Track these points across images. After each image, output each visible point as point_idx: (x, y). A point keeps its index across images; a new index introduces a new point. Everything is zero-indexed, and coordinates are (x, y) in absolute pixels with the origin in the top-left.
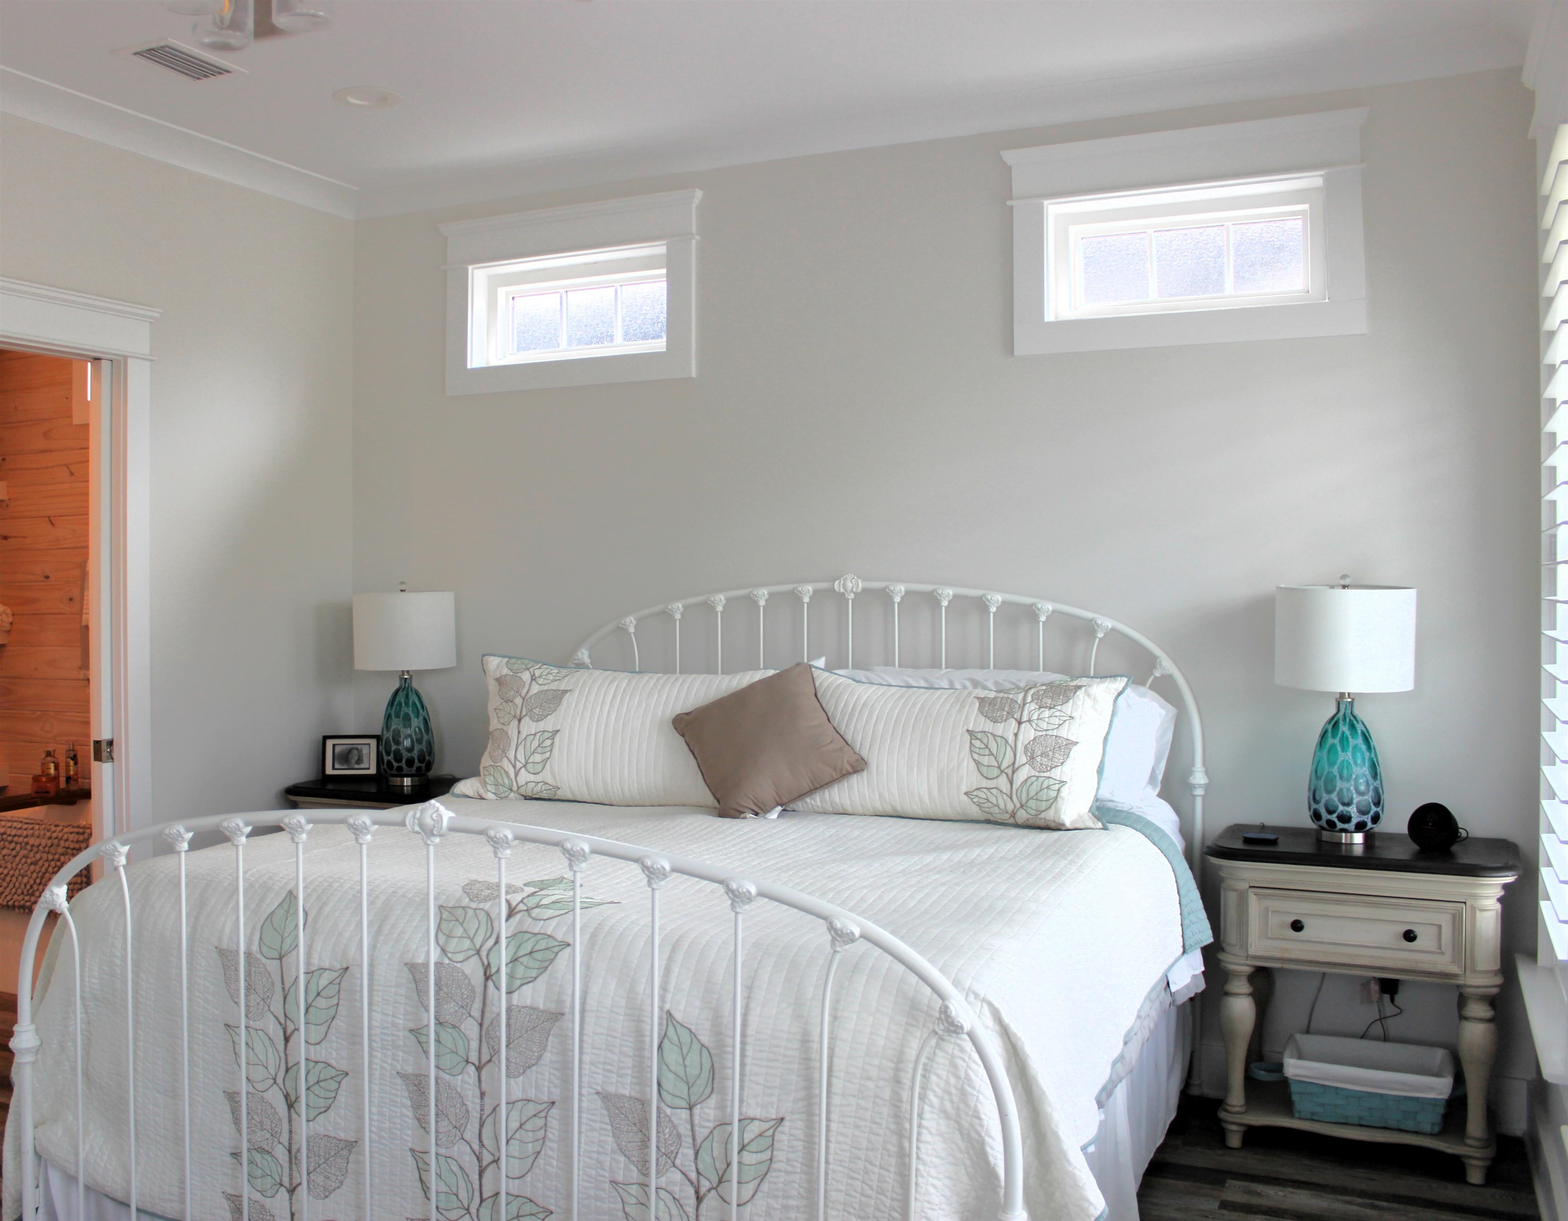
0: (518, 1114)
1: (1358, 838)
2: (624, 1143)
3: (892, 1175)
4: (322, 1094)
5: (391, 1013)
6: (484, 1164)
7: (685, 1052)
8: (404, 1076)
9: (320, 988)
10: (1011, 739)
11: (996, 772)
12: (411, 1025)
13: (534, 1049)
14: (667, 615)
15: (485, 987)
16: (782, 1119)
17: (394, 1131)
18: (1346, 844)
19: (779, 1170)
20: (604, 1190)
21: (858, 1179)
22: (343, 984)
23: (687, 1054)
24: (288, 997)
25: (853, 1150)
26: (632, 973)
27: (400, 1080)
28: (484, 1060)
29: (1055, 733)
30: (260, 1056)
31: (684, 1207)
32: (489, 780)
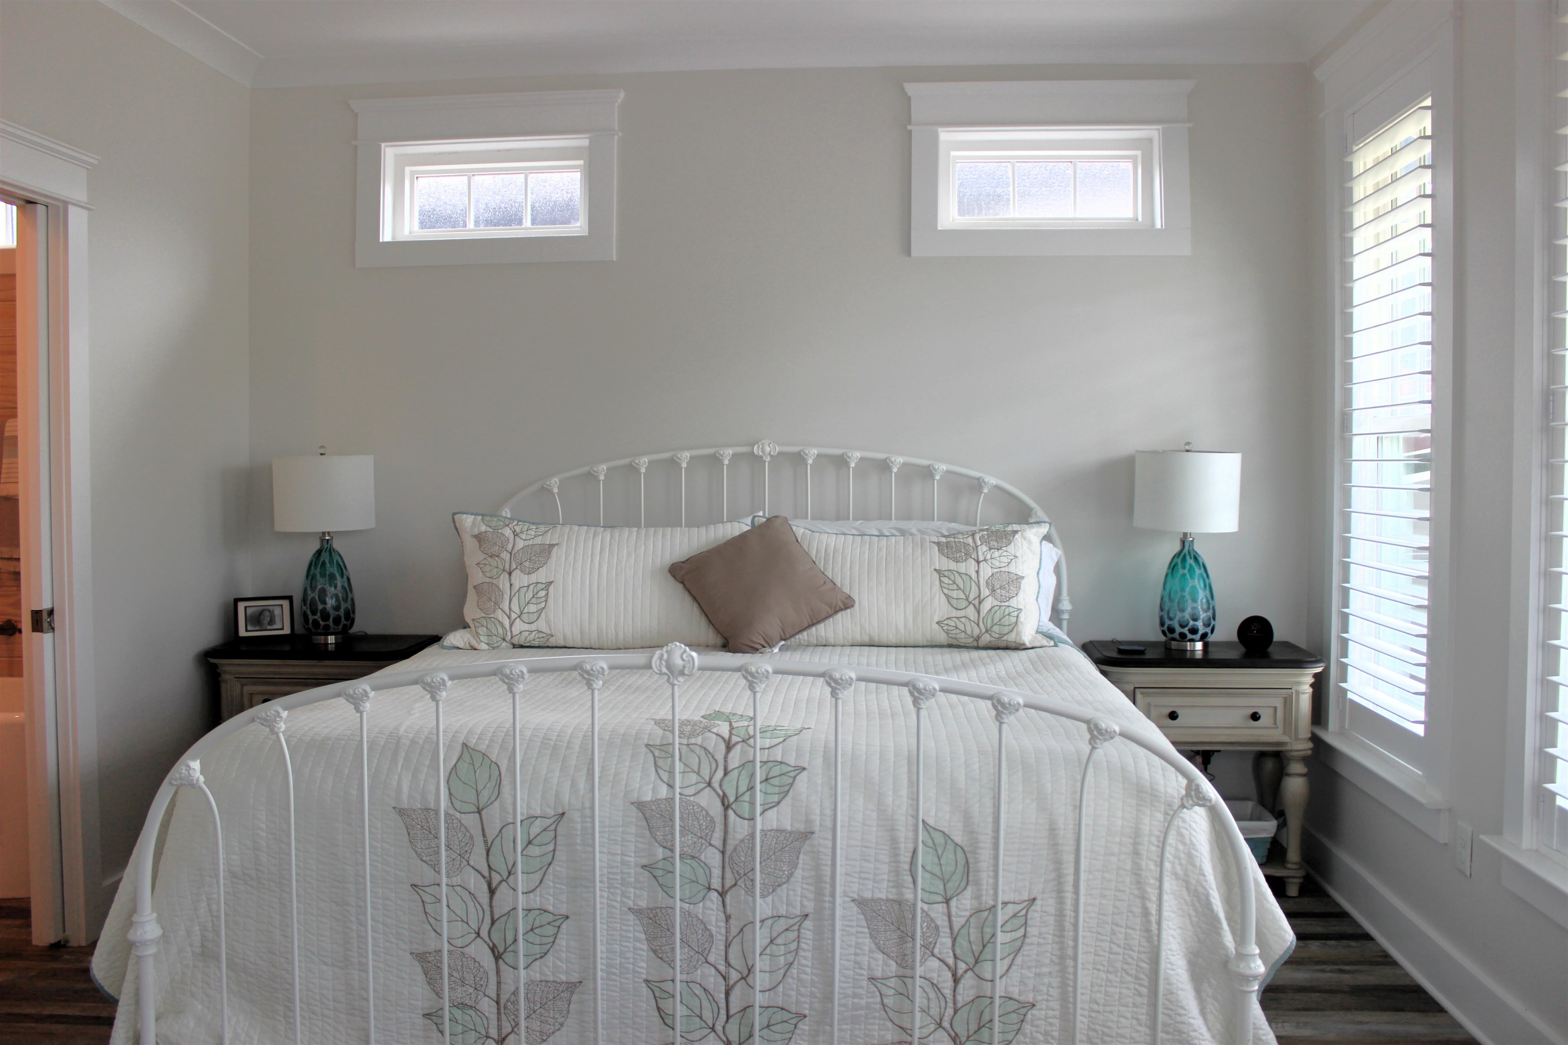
0: (769, 930)
1: (1199, 646)
2: (882, 942)
3: (1138, 933)
4: (538, 940)
5: (619, 852)
6: (731, 982)
7: (940, 852)
8: (637, 912)
9: (532, 837)
10: (974, 576)
11: (965, 603)
12: (645, 861)
13: (784, 868)
14: (591, 476)
15: (726, 817)
16: (1034, 899)
17: (627, 965)
18: (1190, 651)
19: (1032, 944)
20: (862, 987)
21: (1107, 941)
22: (559, 829)
23: (942, 854)
24: (492, 850)
25: (1100, 916)
26: (877, 788)
27: (632, 915)
28: (728, 885)
29: (1006, 569)
30: (458, 912)
31: (942, 990)
32: (482, 631)
